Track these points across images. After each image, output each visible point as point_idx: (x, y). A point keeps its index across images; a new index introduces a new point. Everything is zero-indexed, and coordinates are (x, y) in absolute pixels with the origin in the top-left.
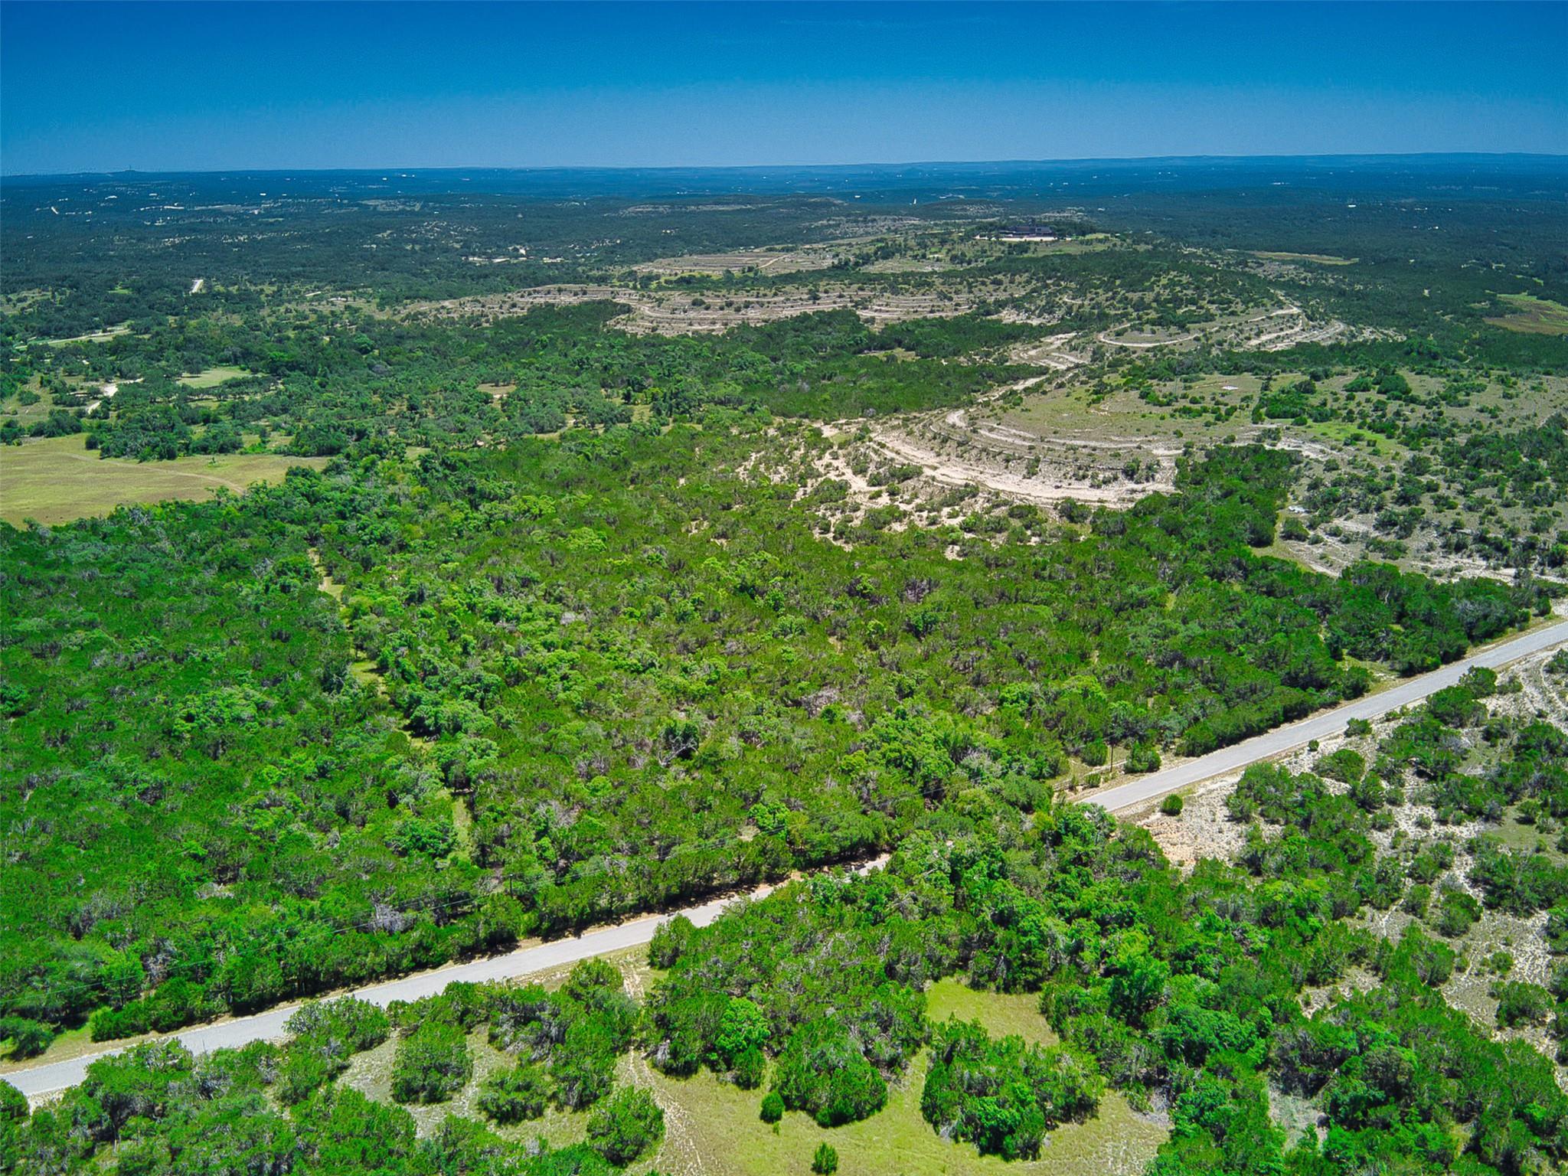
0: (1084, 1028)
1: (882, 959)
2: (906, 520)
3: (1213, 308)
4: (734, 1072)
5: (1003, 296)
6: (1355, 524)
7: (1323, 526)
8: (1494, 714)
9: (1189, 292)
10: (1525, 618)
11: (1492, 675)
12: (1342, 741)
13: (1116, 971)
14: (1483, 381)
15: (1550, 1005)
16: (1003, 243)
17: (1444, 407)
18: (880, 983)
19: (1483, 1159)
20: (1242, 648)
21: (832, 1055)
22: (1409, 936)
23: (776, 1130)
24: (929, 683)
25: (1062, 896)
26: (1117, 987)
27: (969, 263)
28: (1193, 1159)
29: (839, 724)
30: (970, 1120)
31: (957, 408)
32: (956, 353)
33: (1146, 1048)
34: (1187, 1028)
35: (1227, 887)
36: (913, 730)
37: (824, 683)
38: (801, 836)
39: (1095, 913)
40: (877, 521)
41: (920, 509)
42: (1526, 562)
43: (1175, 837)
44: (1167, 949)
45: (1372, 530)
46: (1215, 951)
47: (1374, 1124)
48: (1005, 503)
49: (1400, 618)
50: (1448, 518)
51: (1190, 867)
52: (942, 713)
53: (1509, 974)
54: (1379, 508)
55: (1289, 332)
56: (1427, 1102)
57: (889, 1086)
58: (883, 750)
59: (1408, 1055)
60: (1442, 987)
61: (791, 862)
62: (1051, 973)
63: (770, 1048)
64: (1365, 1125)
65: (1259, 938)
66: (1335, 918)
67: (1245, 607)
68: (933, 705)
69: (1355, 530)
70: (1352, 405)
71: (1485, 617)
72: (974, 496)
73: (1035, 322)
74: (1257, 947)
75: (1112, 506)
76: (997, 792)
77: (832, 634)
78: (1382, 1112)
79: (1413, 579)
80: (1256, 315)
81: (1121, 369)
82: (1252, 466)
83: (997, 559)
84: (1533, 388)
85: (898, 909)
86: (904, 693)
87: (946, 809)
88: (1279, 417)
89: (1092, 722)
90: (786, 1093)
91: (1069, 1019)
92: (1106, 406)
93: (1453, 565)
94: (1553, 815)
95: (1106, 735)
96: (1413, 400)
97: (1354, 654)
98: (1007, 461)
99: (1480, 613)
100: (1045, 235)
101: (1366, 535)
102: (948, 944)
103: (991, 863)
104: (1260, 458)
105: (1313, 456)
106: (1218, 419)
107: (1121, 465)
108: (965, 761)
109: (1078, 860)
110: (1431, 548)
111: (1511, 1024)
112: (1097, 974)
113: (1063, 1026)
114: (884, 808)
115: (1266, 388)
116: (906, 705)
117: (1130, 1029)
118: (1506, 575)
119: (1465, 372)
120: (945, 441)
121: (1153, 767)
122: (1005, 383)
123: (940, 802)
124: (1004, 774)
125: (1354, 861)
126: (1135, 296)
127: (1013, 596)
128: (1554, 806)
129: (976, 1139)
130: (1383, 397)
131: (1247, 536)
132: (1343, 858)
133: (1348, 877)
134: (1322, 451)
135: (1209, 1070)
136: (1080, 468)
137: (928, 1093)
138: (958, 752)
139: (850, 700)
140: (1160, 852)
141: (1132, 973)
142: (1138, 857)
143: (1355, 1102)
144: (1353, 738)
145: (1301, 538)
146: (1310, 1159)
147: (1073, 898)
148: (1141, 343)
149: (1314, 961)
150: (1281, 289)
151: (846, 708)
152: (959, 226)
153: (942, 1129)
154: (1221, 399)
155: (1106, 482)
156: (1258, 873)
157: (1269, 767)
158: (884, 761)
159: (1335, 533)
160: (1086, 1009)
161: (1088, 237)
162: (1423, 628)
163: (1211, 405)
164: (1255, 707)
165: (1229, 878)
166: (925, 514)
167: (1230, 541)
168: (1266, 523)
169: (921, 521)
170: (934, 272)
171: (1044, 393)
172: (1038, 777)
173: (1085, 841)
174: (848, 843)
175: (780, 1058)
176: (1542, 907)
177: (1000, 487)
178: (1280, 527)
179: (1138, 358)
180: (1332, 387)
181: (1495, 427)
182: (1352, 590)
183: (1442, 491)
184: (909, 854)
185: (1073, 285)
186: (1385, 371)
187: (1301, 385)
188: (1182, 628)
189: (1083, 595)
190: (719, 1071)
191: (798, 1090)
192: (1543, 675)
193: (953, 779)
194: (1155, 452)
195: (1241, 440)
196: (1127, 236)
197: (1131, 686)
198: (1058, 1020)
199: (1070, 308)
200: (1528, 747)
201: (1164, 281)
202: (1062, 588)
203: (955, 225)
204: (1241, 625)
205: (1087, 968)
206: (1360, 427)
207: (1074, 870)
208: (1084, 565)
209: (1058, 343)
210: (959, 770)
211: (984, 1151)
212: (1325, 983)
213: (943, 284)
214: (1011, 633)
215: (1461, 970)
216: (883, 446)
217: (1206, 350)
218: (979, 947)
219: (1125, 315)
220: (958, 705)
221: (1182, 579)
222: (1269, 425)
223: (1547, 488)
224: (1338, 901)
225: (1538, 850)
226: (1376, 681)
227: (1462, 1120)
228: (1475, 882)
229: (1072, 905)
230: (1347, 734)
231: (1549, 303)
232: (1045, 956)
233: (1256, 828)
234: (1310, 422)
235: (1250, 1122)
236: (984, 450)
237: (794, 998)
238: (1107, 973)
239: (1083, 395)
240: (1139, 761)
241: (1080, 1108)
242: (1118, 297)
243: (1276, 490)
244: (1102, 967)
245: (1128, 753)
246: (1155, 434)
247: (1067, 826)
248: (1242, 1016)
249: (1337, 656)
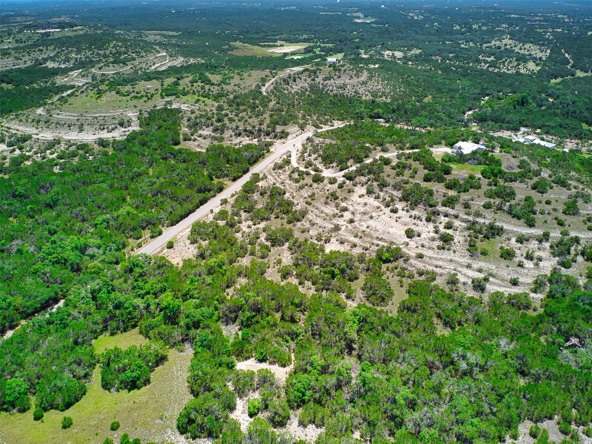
0: (157, 332)
1: (71, 340)
2: (31, 159)
3: (134, 55)
4: (17, 409)
5: (45, 56)
6: (207, 132)
7: (196, 134)
8: (262, 187)
9: (123, 49)
10: (263, 155)
11: (258, 175)
12: (220, 207)
13: (164, 308)
14: (232, 75)
15: (294, 269)
16: (38, 33)
17: (223, 86)
18: (73, 349)
19: (285, 321)
20: (180, 183)
21: (59, 383)
22: (253, 262)
23: (42, 422)
24: (62, 226)
25: (138, 290)
26: (165, 314)
27: (25, 43)
28: (203, 359)
29: (25, 254)
30: (122, 382)
31: (40, 107)
32: (31, 83)
33: (180, 330)
34: (192, 318)
35: (195, 267)
36: (61, 247)
37: (13, 239)
38: (21, 305)
39: (152, 292)
40: (17, 162)
41: (36, 153)
42: (260, 136)
43: (174, 256)
44: (180, 294)
45: (212, 133)
46: (196, 289)
47: (254, 323)
48: (74, 144)
49: (228, 162)
50: (234, 125)
51: (181, 264)
52: (71, 237)
53: (282, 264)
54: (212, 125)
55: (165, 62)
56: (267, 310)
57: (86, 385)
58: (49, 259)
59: (260, 298)
60: (265, 274)
61: (19, 318)
62: (140, 319)
63: (30, 392)
64: (251, 324)
65: (209, 279)
66: (231, 265)
67: (178, 169)
68: (67, 235)
69: (206, 134)
70: (194, 88)
71: (252, 156)
72: (59, 143)
73: (63, 66)
74: (209, 283)
75: (118, 139)
76: (103, 261)
77: (10, 216)
78: (255, 319)
79: (229, 148)
80: (151, 57)
81: (105, 83)
82: (165, 115)
83: (77, 168)
84: (248, 76)
85: (73, 319)
86: (52, 233)
87: (84, 274)
88: (170, 96)
89: (134, 223)
90: (43, 406)
91: (151, 332)
92: (104, 98)
93: (239, 141)
94: (284, 213)
95: (140, 227)
96: (213, 84)
97: (217, 177)
98: (69, 126)
99: (250, 156)
100: (56, 28)
101: (210, 135)
102: (98, 324)
103: (107, 288)
104: (168, 112)
105: (185, 109)
106: (148, 99)
107: (117, 122)
108: (87, 253)
109: (141, 275)
110: (231, 136)
111: (285, 278)
112: (157, 312)
113: (149, 335)
114: (56, 282)
115: (162, 85)
116: (54, 238)
117: (173, 326)
118: (255, 141)
119: (226, 72)
120: (38, 122)
121: (160, 233)
122: (58, 93)
123: (80, 272)
124: (104, 253)
125: (232, 245)
126: (102, 52)
127: (89, 182)
128: (283, 211)
129: (126, 387)
130: (203, 84)
131: (171, 142)
132: (229, 245)
133: (232, 251)
134: (188, 107)
135: (202, 328)
136: (101, 125)
137: (103, 380)
138: (83, 250)
139: (28, 242)
140: (169, 262)
141: (169, 307)
142: (162, 267)
143: (248, 319)
144: (223, 205)
145: (190, 140)
146: (238, 342)
147: (142, 289)
148: (110, 71)
149: (227, 281)
150: (157, 46)
151: (27, 247)
152: (15, 27)
153: (112, 390)
154: (147, 91)
155: (113, 129)
156: (204, 258)
157: (199, 222)
158: (51, 264)
159: (200, 136)
160: (156, 326)
161: (75, 28)
162: (236, 164)
163: (144, 94)
164: (190, 203)
165: (195, 263)
166: (39, 155)
167: (166, 145)
168: (176, 136)
169: (38, 158)
170: (9, 48)
171: (76, 96)
172: (118, 250)
173: (142, 268)
174: (44, 301)
175: (36, 394)
176: (286, 242)
177: (70, 138)
178: (181, 137)
179: (111, 78)
180: (185, 82)
181: (240, 90)
182: (211, 155)
183: (230, 116)
184: (72, 296)
185: (74, 49)
186: (201, 74)
187: (174, 82)
188: (158, 181)
189: (117, 176)
190: (10, 410)
191: (48, 402)
192: (272, 171)
193: (84, 261)
194: (128, 115)
195: (159, 106)
196: (91, 27)
197: (145, 206)
198: (147, 334)
199: (76, 59)
200: (273, 195)
201: (112, 45)
202: (108, 175)
203: (12, 26)
204: (178, 175)
205: (153, 312)
206: (198, 96)
207: (140, 279)
208: (114, 164)
209: (76, 74)
210: (85, 257)
211: (130, 390)
212: (232, 286)
213: (16, 53)
214: (92, 197)
215: (269, 268)
216: (10, 128)
217: (136, 72)
218: (110, 320)
219: (100, 60)
220: (78, 231)
221: (153, 162)
222: (167, 99)
223: (260, 109)
224: (230, 259)
225: (282, 225)
226: (226, 185)
227: (277, 312)
228: (267, 240)
229: (142, 292)
230: (221, 205)
231: (246, 44)
232: (137, 313)
233: (200, 244)
234: (181, 96)
235: (218, 339)
236: (57, 123)
237: (36, 369)
238: (161, 311)
239: (93, 95)
240: (155, 233)
241: (161, 360)
242: (95, 53)
243: (176, 123)
244: (158, 309)
245: (150, 231)
246: (126, 108)
247: (134, 264)
248: (209, 307)
249: (212, 179)
